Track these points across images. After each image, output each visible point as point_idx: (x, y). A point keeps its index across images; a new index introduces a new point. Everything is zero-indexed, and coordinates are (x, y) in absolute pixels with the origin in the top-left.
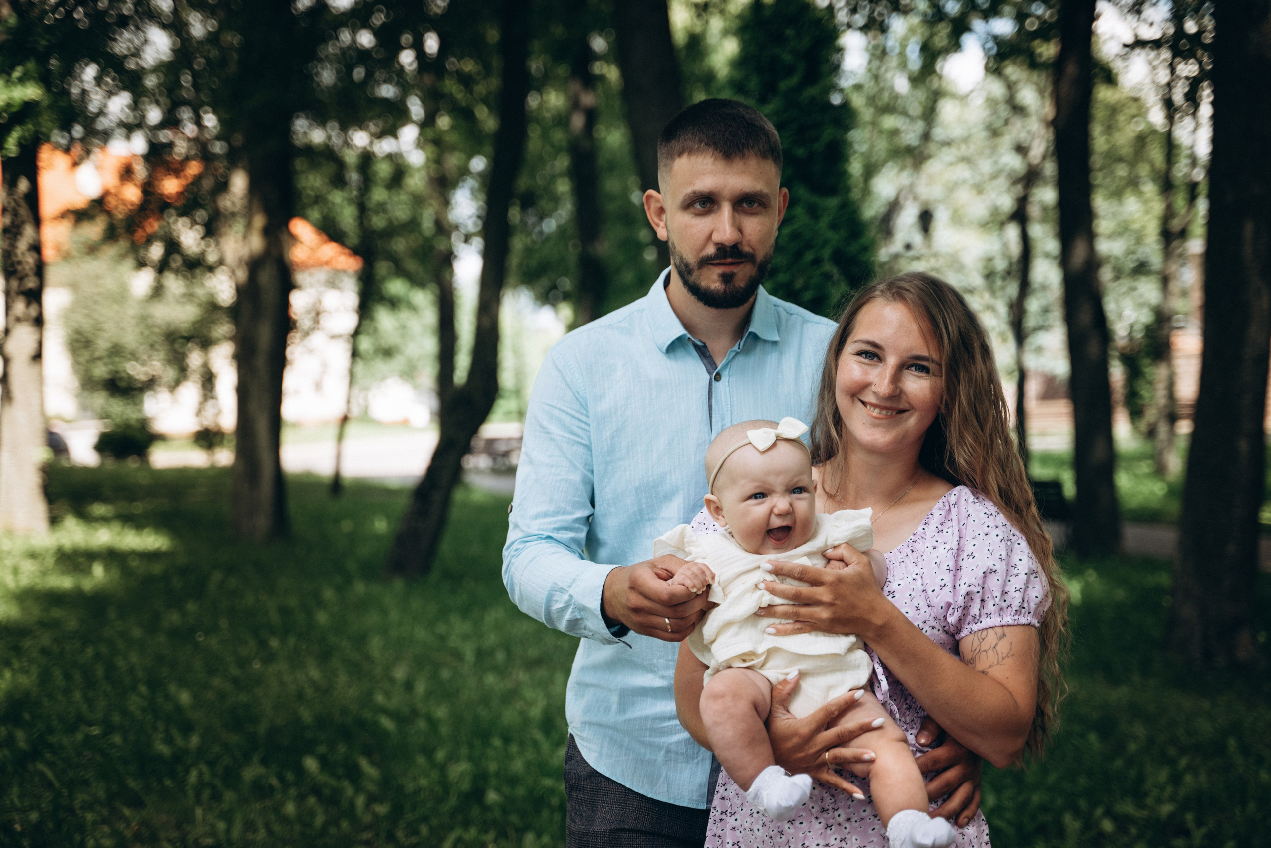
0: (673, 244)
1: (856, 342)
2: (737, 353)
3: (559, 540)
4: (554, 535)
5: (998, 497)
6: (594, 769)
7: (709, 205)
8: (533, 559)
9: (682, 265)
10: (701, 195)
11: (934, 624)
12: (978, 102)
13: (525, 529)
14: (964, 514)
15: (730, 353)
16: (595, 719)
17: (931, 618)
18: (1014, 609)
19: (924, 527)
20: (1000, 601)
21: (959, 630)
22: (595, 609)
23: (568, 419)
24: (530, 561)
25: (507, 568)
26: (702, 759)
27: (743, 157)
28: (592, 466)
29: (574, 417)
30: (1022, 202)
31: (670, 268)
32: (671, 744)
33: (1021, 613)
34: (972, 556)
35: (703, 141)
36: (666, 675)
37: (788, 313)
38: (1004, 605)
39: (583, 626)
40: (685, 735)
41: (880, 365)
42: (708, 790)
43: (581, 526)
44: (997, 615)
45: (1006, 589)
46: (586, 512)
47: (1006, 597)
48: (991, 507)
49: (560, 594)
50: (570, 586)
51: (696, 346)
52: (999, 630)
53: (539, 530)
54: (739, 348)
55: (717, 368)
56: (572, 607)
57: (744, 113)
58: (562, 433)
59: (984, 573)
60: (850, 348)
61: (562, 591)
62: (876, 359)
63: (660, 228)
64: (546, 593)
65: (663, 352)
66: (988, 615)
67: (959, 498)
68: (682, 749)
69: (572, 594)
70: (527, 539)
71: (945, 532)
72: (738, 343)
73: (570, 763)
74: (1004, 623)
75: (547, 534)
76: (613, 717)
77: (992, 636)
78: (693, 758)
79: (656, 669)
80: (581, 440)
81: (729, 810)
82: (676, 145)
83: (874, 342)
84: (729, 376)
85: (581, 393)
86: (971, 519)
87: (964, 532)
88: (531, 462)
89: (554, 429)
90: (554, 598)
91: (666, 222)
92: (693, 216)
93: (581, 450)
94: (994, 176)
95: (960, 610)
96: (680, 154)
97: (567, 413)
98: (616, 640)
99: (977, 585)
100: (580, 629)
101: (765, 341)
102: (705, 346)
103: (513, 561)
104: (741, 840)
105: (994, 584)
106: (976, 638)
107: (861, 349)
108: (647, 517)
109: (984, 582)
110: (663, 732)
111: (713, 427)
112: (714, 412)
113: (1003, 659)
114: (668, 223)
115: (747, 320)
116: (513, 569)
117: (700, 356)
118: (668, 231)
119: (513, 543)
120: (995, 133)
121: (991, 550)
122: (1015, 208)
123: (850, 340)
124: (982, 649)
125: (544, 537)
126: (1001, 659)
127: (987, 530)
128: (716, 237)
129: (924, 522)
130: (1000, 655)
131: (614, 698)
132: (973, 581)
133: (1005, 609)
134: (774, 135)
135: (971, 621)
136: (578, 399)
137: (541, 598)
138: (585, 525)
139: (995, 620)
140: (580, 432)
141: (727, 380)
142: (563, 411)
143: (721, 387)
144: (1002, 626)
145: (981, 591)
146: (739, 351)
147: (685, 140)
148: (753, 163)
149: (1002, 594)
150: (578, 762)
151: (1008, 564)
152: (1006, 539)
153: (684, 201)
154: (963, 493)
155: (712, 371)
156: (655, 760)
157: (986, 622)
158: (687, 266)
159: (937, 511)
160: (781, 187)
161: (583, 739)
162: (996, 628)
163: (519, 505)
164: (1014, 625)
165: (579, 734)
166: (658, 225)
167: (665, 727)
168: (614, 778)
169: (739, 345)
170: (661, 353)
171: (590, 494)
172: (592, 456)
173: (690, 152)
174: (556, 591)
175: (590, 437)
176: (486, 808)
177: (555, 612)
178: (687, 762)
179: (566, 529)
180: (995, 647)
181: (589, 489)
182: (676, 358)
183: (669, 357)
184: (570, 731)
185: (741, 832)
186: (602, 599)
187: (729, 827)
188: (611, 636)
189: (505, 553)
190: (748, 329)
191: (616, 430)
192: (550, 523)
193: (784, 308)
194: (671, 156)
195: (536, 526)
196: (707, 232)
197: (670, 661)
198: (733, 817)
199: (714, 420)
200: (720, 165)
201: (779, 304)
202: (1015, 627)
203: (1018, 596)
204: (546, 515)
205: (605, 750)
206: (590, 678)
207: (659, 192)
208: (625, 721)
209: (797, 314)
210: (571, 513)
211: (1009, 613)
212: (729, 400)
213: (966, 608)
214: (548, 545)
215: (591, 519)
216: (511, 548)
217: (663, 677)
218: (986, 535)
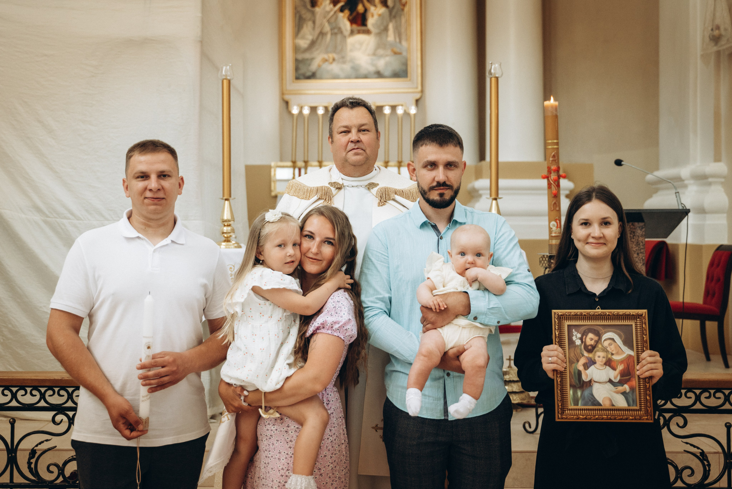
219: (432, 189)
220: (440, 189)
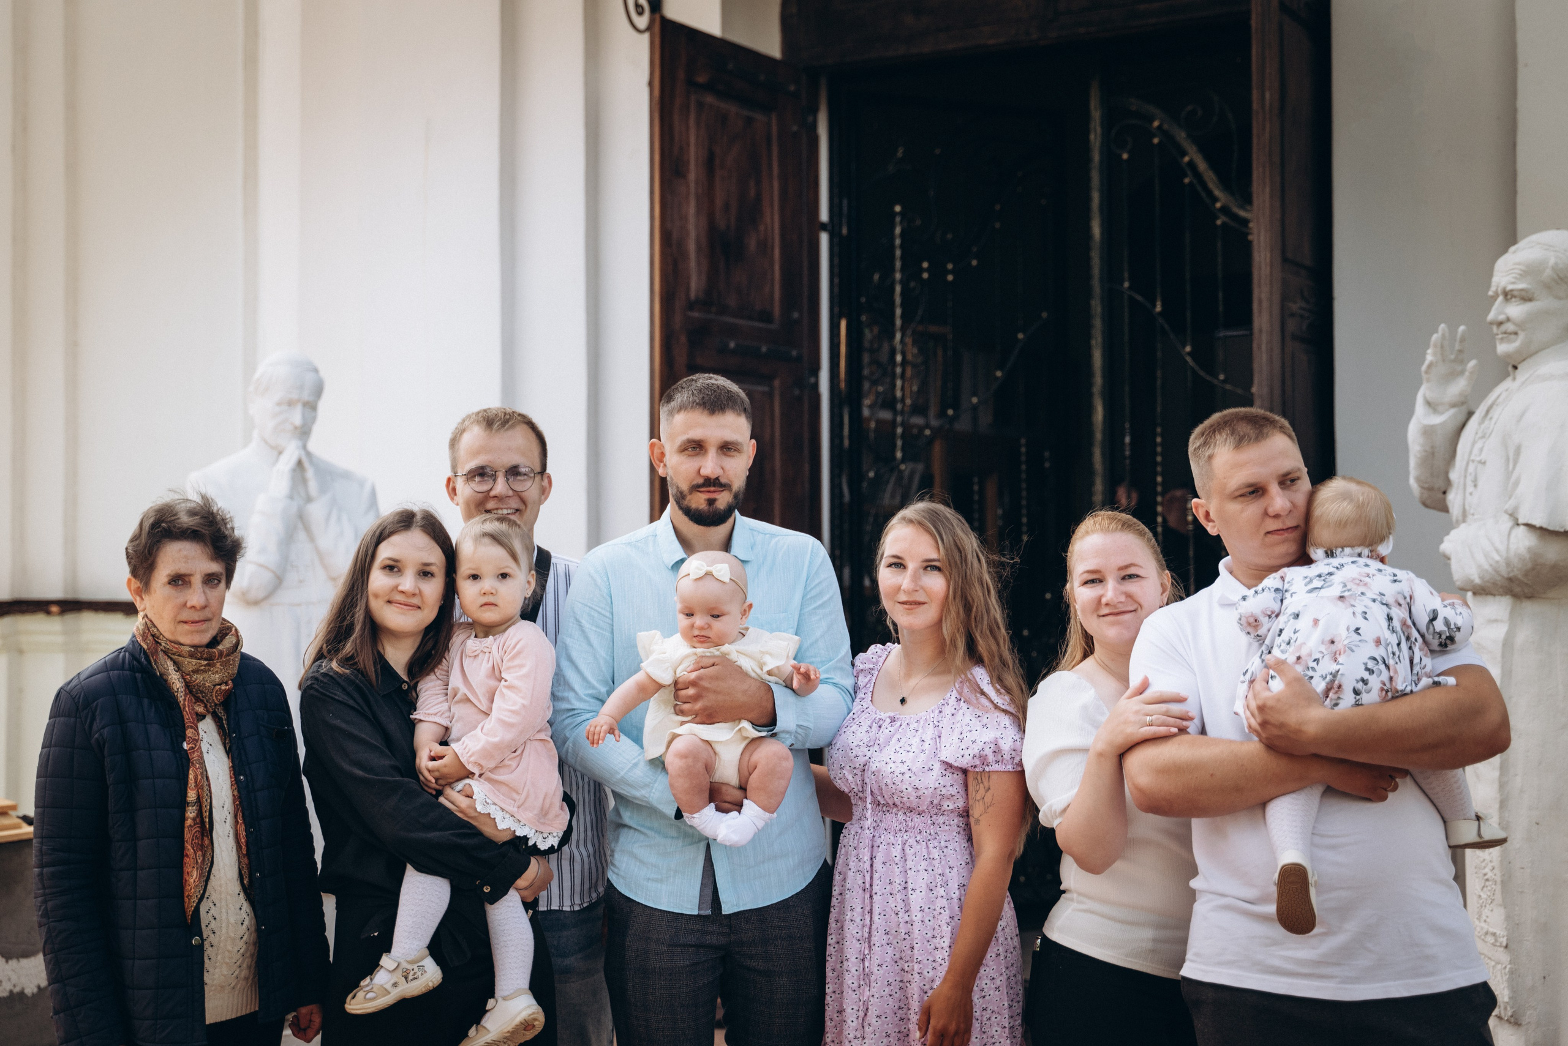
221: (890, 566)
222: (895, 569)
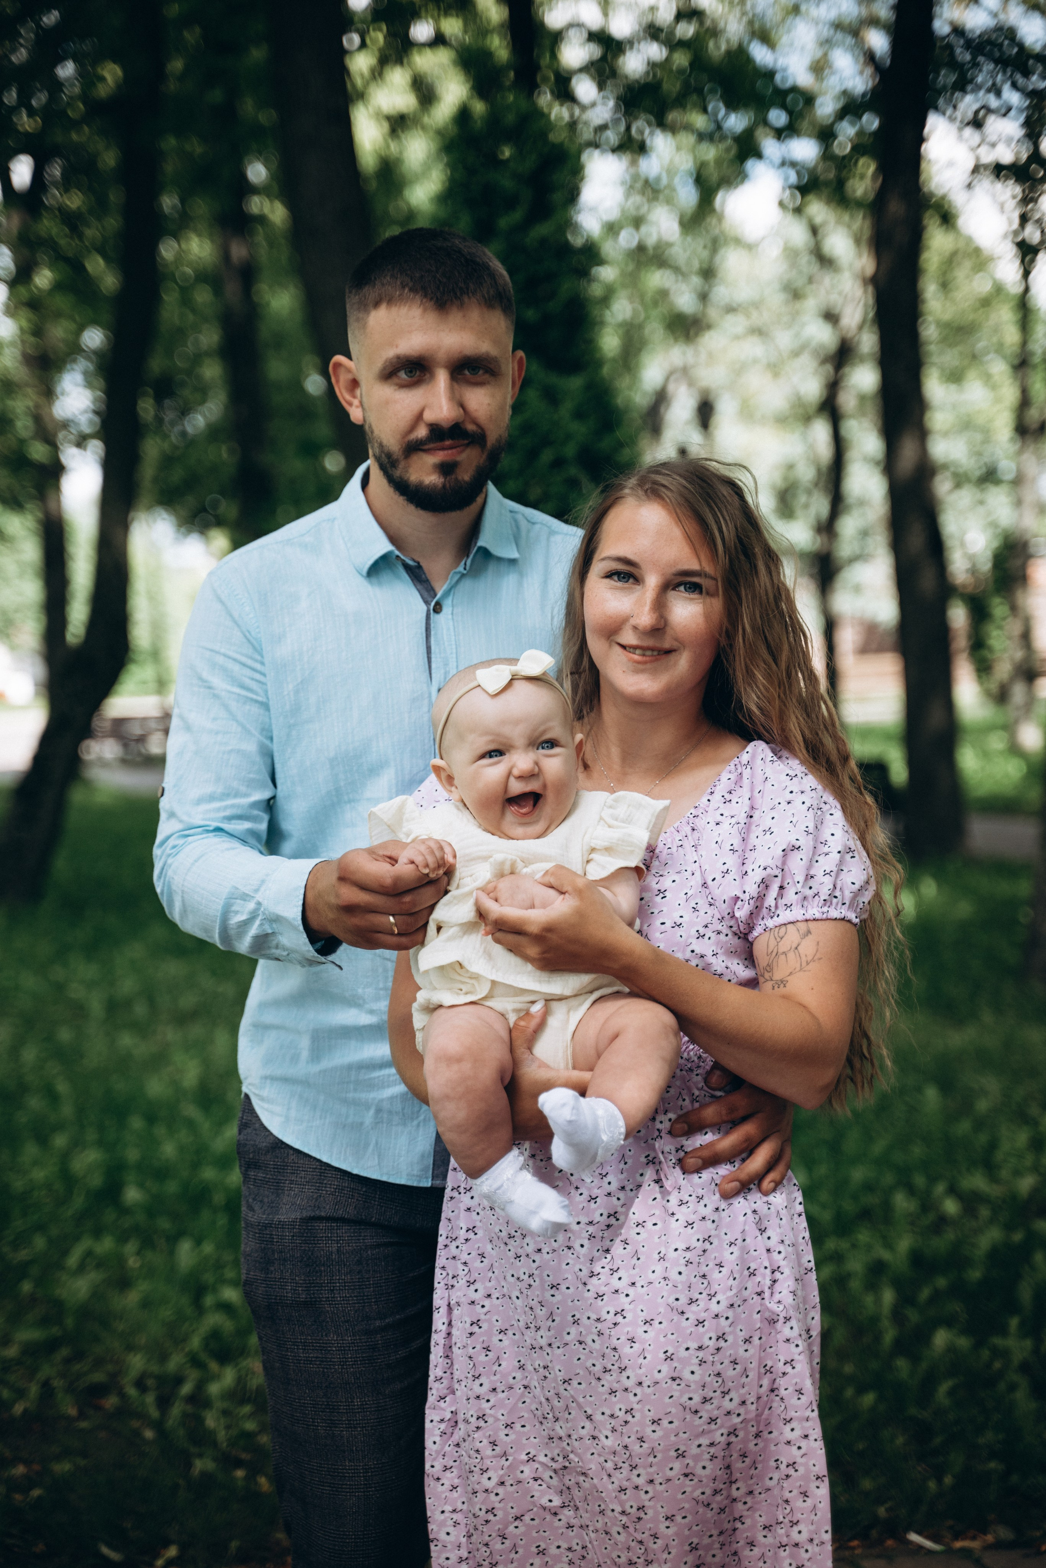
0: (370, 427)
1: (603, 559)
2: (463, 576)
3: (232, 832)
4: (225, 826)
5: (804, 751)
6: (279, 1139)
7: (418, 373)
8: (199, 859)
9: (383, 456)
10: (407, 361)
11: (720, 928)
12: (773, 252)
13: (185, 818)
14: (760, 777)
15: (452, 577)
16: (279, 1072)
17: (715, 921)
18: (823, 898)
19: (710, 797)
20: (803, 887)
21: (751, 928)
22: (294, 919)
23: (236, 668)
24: (196, 861)
25: (161, 873)
26: (424, 1120)
27: (461, 306)
28: (271, 731)
29: (244, 665)
30: (833, 387)
31: (369, 462)
32: (382, 1100)
33: (831, 903)
34: (769, 831)
35: (407, 285)
36: (375, 1008)
37: (528, 521)
38: (810, 893)
39: (274, 943)
40: (401, 1088)
41: (638, 587)
42: (434, 1161)
43: (261, 814)
44: (800, 906)
45: (812, 873)
46: (266, 794)
47: (811, 883)
48: (795, 766)
49: (242, 902)
50: (257, 891)
51: (407, 567)
52: (803, 926)
53: (203, 819)
54: (465, 569)
55: (435, 595)
56: (260, 918)
57: (460, 246)
58: (229, 688)
59: (783, 851)
60: (598, 568)
61: (245, 897)
62: (631, 580)
63: (354, 407)
64: (222, 903)
65: (362, 575)
66: (788, 906)
67: (754, 756)
68: (398, 1106)
69: (261, 900)
70: (188, 831)
71: (734, 802)
72: (463, 562)
73: (245, 1132)
74: (808, 916)
75: (215, 824)
76: (303, 1068)
77: (792, 935)
78: (412, 1119)
79: (361, 1002)
80: (254, 697)
81: (463, 1185)
82: (370, 293)
83: (626, 558)
84: (453, 606)
85: (253, 633)
86: (769, 784)
87: (760, 801)
88: (188, 728)
89: (219, 682)
90: (234, 908)
91: (361, 397)
92: (396, 387)
93: (255, 709)
94: (796, 353)
95: (752, 902)
96: (377, 305)
97: (235, 660)
98: (322, 959)
99: (774, 868)
100: (269, 948)
101: (500, 559)
102: (419, 567)
103: (170, 861)
104: (478, 1224)
105: (797, 865)
106: (772, 936)
107: (609, 569)
108: (346, 798)
109: (784, 863)
110: (371, 1086)
111: (433, 675)
112: (433, 656)
113: (808, 963)
114: (365, 400)
115: (474, 529)
116: (170, 873)
117: (412, 580)
118: (364, 409)
119: (168, 838)
120: (795, 294)
121: (794, 822)
122: (825, 395)
123: (598, 556)
124: (781, 951)
125: (211, 828)
126: (804, 964)
127: (789, 797)
128: (430, 416)
129: (710, 791)
130: (804, 959)
131: (305, 1043)
132: (770, 862)
133: (810, 899)
134: (501, 275)
135: (766, 915)
136: (249, 641)
137: (215, 909)
138: (265, 811)
139: (797, 913)
140: (254, 685)
141: (450, 612)
142: (229, 657)
143: (442, 621)
144: (807, 920)
145: (780, 876)
146: (465, 572)
147: (383, 285)
148: (475, 314)
149: (806, 880)
150: (255, 1130)
151: (816, 840)
152: (815, 806)
153: (384, 368)
154: (759, 750)
155: (429, 599)
156: (362, 1124)
157: (785, 916)
158: (389, 455)
159: (726, 776)
160: (514, 350)
161: (262, 1099)
162: (798, 924)
163: (174, 786)
164: (821, 920)
165: (257, 1092)
166: (351, 404)
167: (374, 1078)
168: (306, 1150)
169: (465, 564)
170: (360, 577)
171: (269, 769)
172: (270, 718)
173: (390, 301)
174: (236, 899)
175: (266, 692)
176: (124, 1211)
177: (235, 927)
178: (405, 1125)
179: (240, 817)
180: (796, 948)
181: (269, 761)
182: (380, 584)
183: (371, 583)
184: (244, 1089)
185: (478, 1214)
186: (304, 905)
187: (463, 1207)
188: (316, 954)
189: (157, 851)
190: (476, 543)
191: (302, 682)
192: (218, 810)
193: (523, 515)
194: (367, 306)
195: (199, 815)
196: (416, 408)
197: (381, 989)
198: (469, 1195)
199: (433, 666)
200: (432, 317)
201: (516, 510)
202: (823, 922)
203: (828, 881)
204: (212, 798)
205: (293, 1113)
206: (270, 1017)
207: (349, 356)
208: (320, 1072)
209: (542, 524)
210: (246, 795)
211: (816, 903)
212: (453, 638)
213: (761, 898)
214: (217, 840)
215: (272, 802)
216: (166, 844)
217: (371, 1012)
218: (789, 803)
219: (413, 448)
220: (443, 449)
221: (609, 575)
222: (619, 584)
